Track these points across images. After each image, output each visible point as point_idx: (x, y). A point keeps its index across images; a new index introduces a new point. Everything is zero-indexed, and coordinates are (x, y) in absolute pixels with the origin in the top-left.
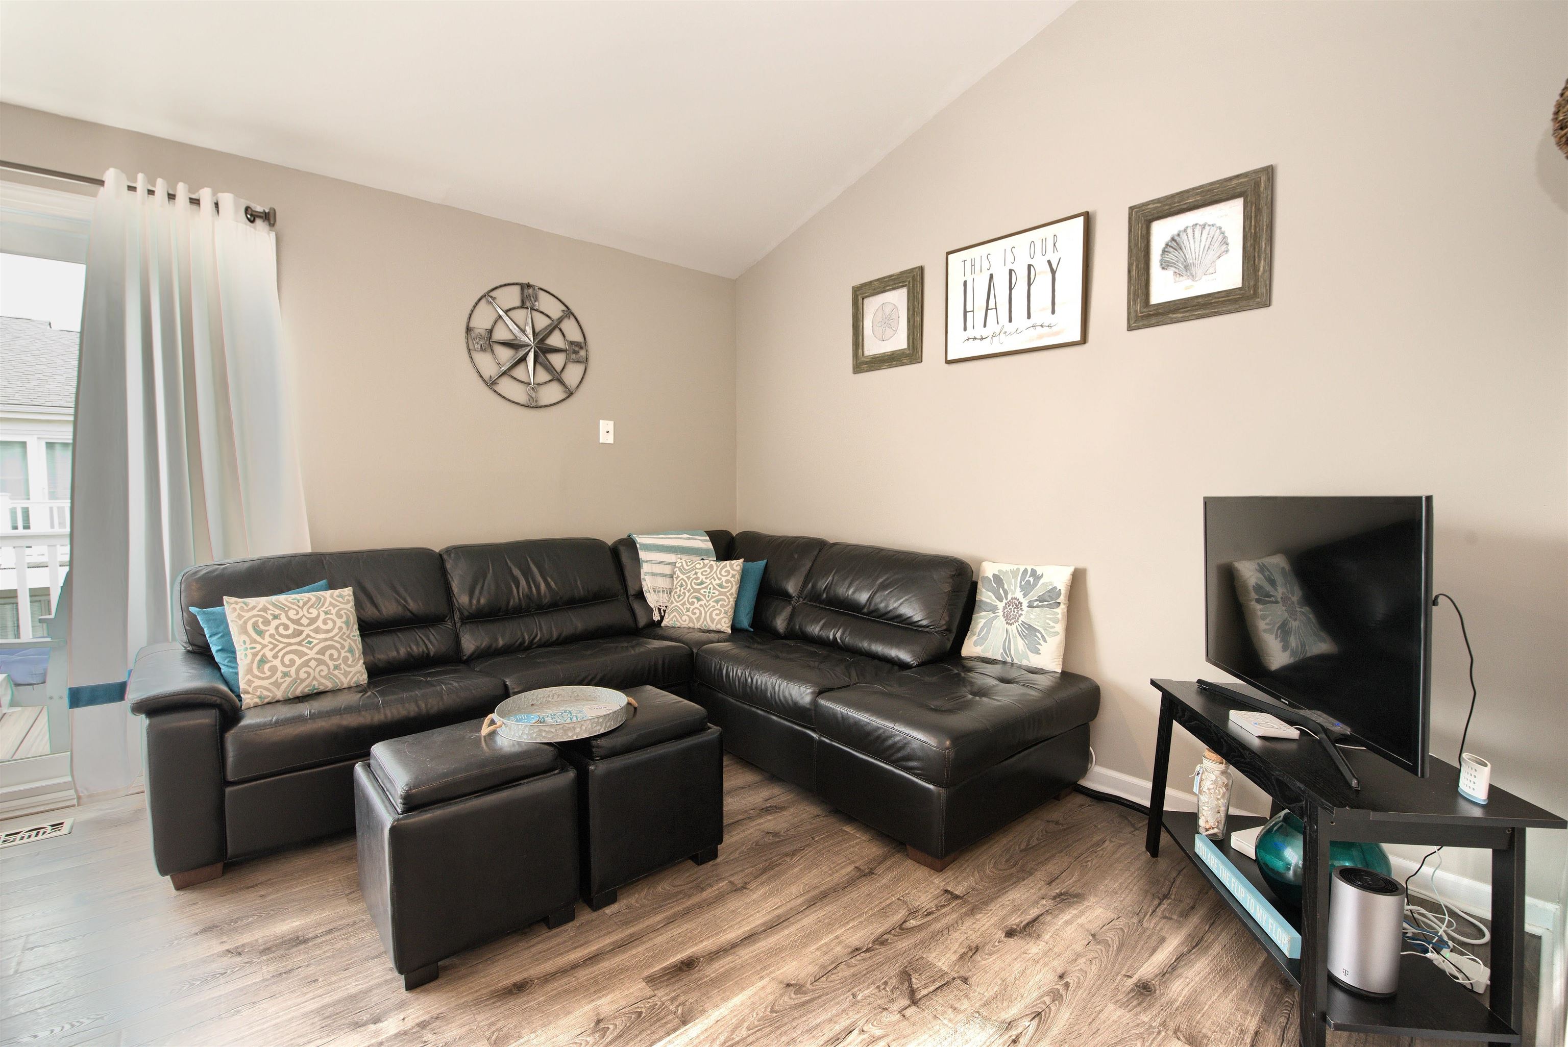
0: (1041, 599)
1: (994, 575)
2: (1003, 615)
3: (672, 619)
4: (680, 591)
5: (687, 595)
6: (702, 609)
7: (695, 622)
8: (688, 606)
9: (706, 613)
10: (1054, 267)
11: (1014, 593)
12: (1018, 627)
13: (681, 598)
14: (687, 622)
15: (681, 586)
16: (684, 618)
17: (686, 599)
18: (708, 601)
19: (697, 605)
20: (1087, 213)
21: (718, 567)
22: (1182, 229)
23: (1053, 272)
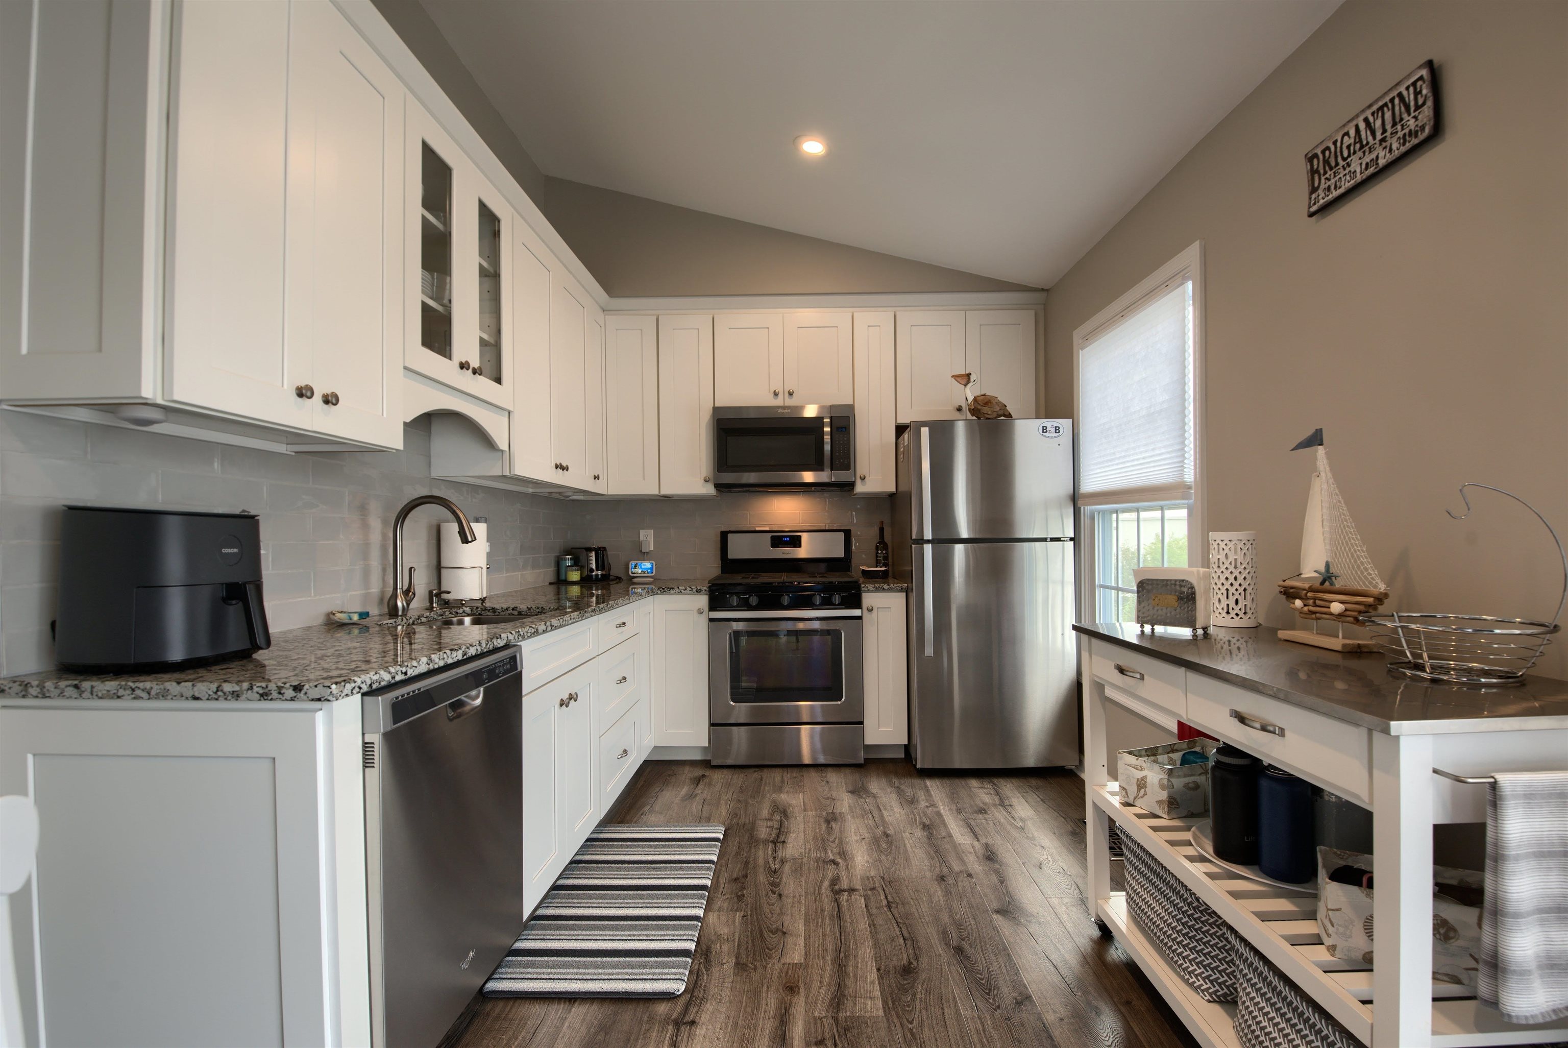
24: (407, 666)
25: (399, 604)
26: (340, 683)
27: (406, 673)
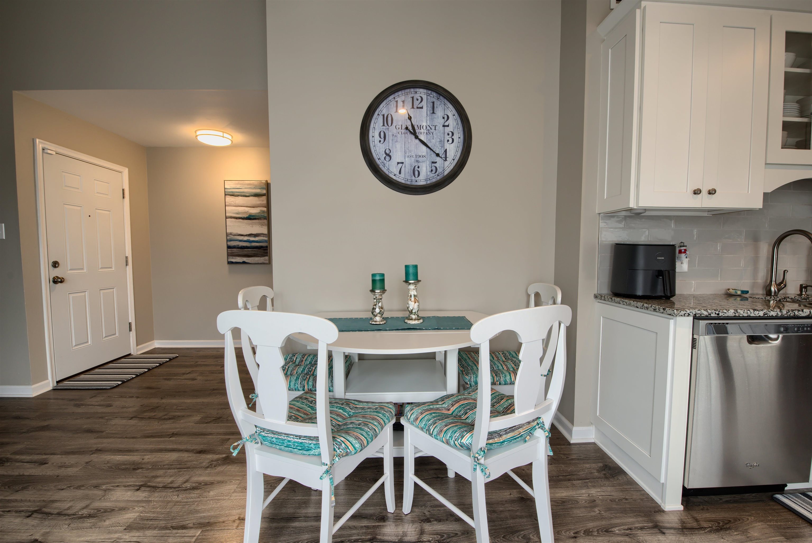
24: (720, 311)
25: (773, 289)
26: (678, 310)
27: (718, 314)
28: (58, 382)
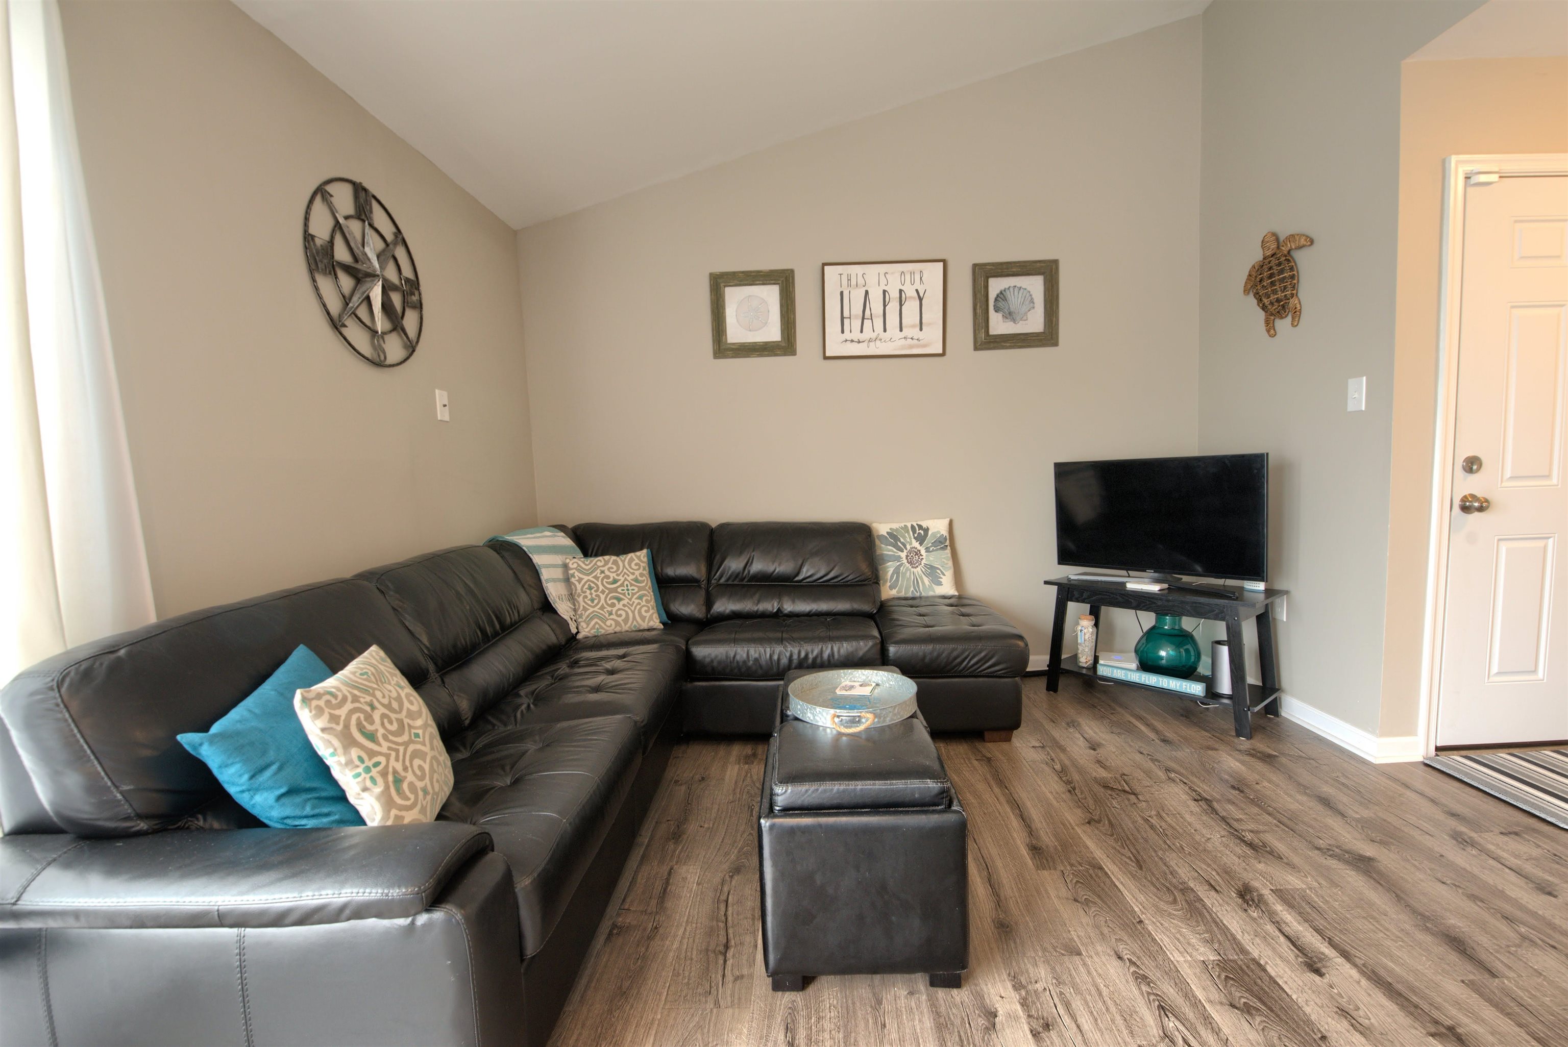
0: (934, 544)
1: (888, 533)
2: (908, 562)
3: (593, 627)
4: (591, 594)
5: (603, 597)
6: (626, 609)
7: (623, 625)
8: (609, 609)
9: (633, 612)
10: (921, 295)
11: (911, 544)
12: (922, 569)
13: (596, 602)
14: (613, 626)
15: (590, 588)
16: (608, 623)
17: (602, 601)
18: (630, 599)
19: (619, 606)
20: (945, 260)
21: (623, 562)
22: (1007, 287)
23: (921, 299)
28: (1439, 749)
